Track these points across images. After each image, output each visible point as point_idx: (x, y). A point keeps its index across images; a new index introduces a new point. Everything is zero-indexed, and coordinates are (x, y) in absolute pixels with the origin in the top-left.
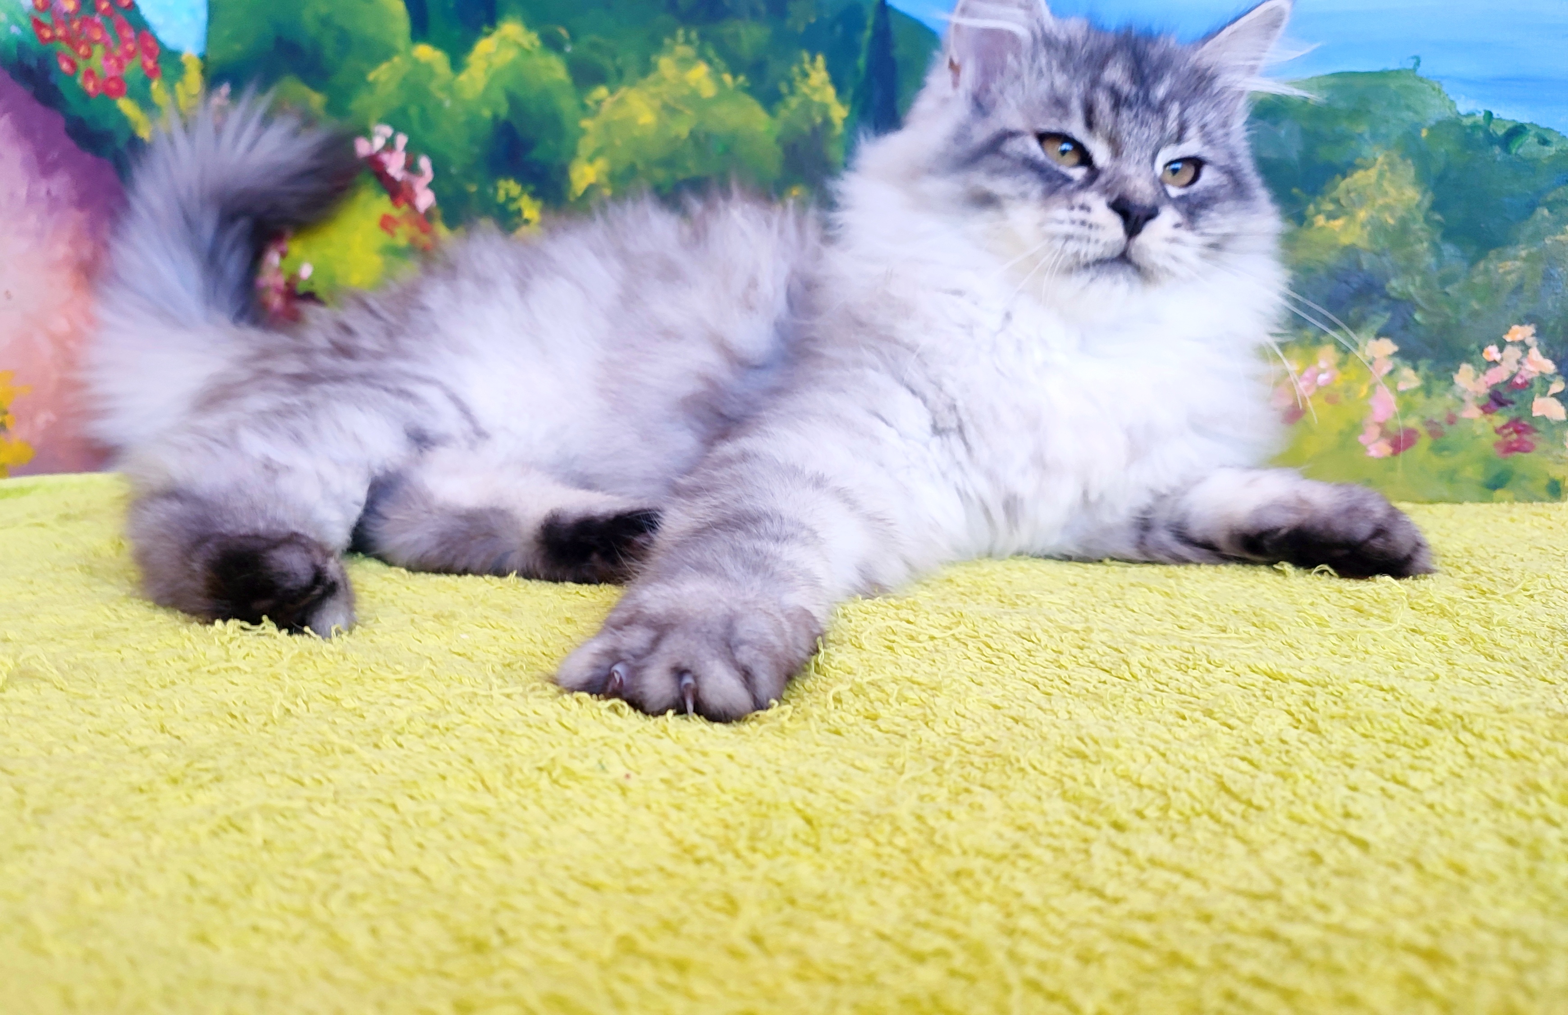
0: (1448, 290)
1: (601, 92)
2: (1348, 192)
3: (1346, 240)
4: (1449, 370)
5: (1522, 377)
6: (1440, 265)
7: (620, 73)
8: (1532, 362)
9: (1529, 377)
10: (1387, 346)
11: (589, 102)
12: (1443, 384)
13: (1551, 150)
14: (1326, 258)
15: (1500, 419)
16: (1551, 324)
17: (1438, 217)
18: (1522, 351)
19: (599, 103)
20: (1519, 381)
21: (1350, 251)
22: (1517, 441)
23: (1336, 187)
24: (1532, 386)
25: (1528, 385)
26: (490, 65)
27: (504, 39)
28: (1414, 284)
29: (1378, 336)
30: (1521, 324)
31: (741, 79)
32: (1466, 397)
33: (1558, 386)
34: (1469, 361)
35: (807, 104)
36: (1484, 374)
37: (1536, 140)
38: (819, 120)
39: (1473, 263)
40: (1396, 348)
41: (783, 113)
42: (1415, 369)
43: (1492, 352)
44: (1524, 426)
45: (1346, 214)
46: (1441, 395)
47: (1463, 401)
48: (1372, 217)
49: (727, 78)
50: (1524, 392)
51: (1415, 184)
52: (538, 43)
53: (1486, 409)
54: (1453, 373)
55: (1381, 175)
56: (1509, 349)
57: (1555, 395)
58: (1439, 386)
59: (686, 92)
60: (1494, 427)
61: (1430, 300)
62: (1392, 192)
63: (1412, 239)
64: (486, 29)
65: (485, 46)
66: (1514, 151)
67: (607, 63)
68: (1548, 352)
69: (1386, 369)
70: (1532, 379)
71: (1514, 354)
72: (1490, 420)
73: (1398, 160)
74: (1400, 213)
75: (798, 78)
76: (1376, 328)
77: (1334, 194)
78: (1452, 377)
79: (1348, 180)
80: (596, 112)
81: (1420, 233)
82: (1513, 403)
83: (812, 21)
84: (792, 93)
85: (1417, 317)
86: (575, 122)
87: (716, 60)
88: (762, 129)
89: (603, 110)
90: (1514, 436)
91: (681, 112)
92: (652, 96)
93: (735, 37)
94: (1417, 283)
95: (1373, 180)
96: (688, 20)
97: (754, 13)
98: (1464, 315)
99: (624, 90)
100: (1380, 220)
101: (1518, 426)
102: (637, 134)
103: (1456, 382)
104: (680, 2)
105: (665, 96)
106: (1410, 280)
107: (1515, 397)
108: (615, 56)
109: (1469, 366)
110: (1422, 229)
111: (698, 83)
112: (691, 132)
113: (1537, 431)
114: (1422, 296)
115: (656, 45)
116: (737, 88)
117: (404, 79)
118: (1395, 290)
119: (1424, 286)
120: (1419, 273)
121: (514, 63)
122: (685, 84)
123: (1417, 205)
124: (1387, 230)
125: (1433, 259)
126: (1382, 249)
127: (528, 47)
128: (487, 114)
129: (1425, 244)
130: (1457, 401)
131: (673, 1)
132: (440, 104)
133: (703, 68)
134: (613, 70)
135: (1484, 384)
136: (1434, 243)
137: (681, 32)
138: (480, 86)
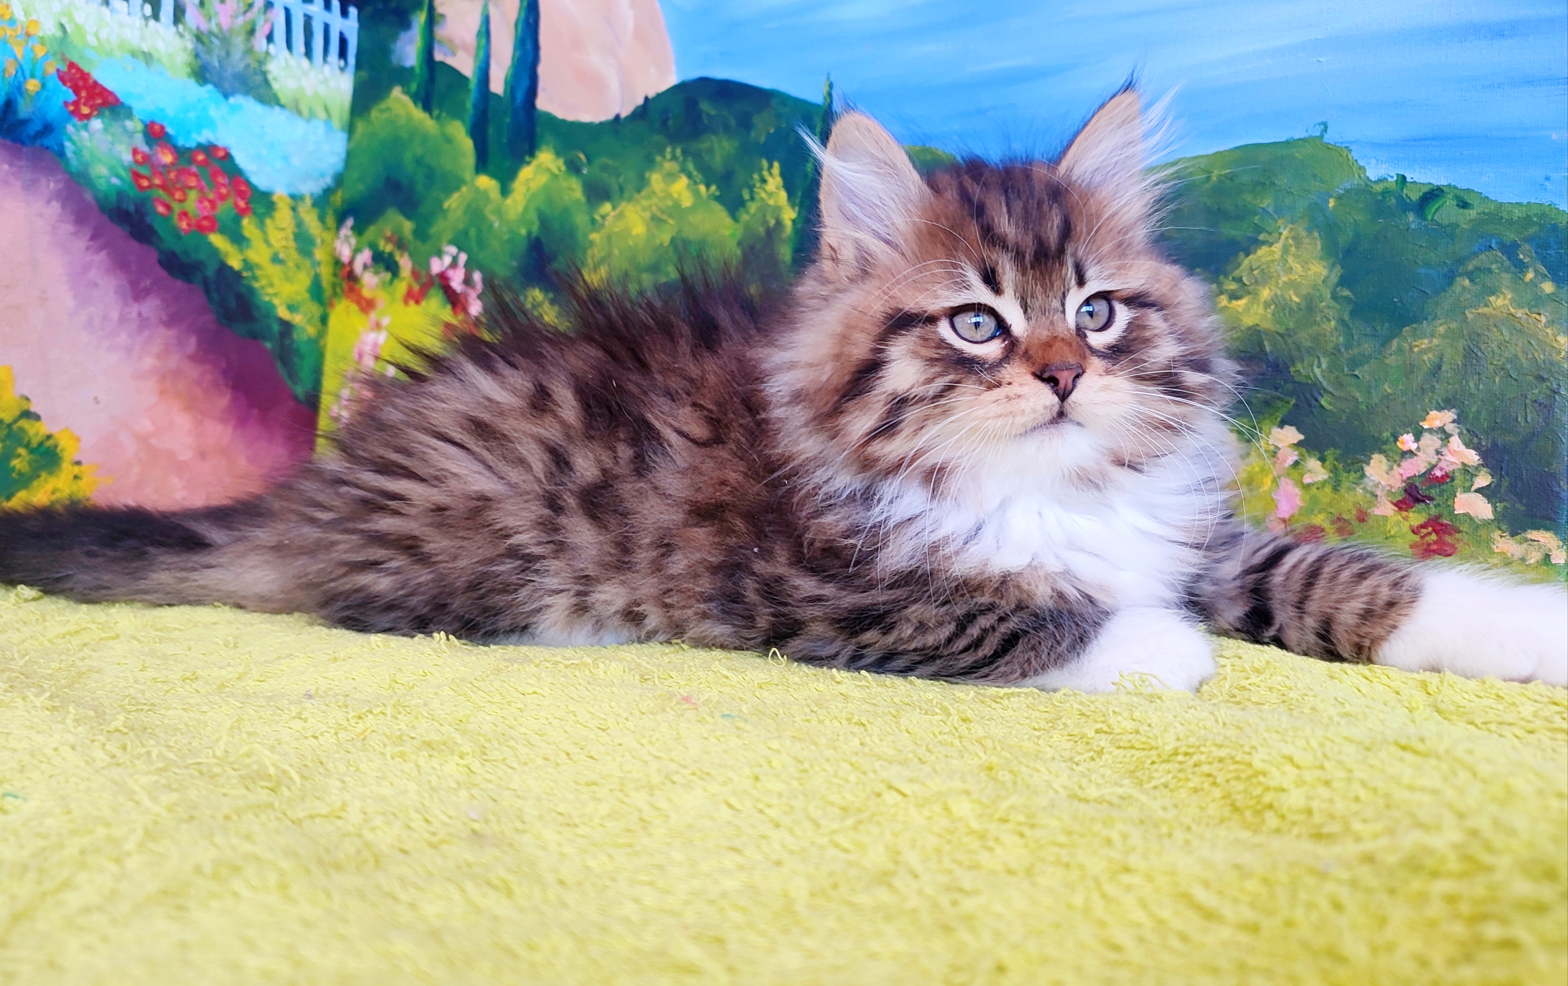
0: (1356, 373)
1: (606, 207)
2: (1252, 270)
3: (1249, 320)
4: (1361, 460)
5: (1441, 468)
6: (1348, 345)
7: (621, 190)
8: (1453, 452)
9: (1449, 468)
10: (1291, 435)
11: (597, 217)
12: (1353, 476)
13: (1471, 214)
15: (1416, 517)
16: (1474, 409)
17: (1346, 293)
18: (1441, 438)
19: (603, 217)
20: (1438, 473)
21: (1253, 332)
22: (1435, 543)
23: (1239, 265)
24: (1453, 479)
25: (1448, 477)
26: (528, 190)
27: (539, 166)
28: (1319, 366)
29: (1283, 423)
30: (1440, 409)
31: (713, 188)
32: (1379, 493)
33: (1483, 480)
34: (1381, 452)
35: (764, 208)
36: (1399, 465)
38: (772, 222)
39: (1385, 341)
40: (1302, 437)
41: (745, 217)
42: (1322, 460)
43: (1407, 441)
44: (1442, 525)
45: (1250, 293)
46: (1351, 489)
47: (1376, 496)
48: (1276, 295)
49: (702, 188)
50: (1443, 487)
51: (1321, 258)
52: (563, 168)
53: (1401, 505)
54: (1364, 464)
55: (1286, 250)
56: (1426, 437)
57: (1479, 490)
58: (1348, 479)
59: (670, 203)
60: (1411, 526)
61: (1340, 384)
62: (1297, 267)
63: (1318, 319)
64: (527, 158)
65: (526, 173)
66: (1429, 217)
67: (612, 182)
68: (1470, 441)
69: (1291, 460)
70: (1453, 471)
71: (1430, 441)
72: (1405, 519)
73: (1304, 234)
74: (1304, 292)
75: (758, 185)
76: (1281, 414)
77: (1237, 273)
78: (1363, 468)
79: (1251, 257)
80: (602, 226)
81: (1326, 311)
82: (1431, 499)
83: (772, 131)
84: (752, 199)
85: (1323, 403)
86: (586, 236)
87: (695, 173)
88: (727, 233)
89: (607, 223)
90: (1434, 537)
91: (665, 222)
92: (644, 209)
93: (711, 151)
94: (1324, 366)
95: (1277, 256)
96: (674, 138)
97: (726, 128)
98: (1375, 399)
99: (623, 204)
100: (1284, 299)
101: (1436, 525)
102: (631, 243)
103: (1367, 474)
104: (670, 123)
105: (654, 208)
106: (1316, 362)
107: (1433, 492)
108: (618, 175)
109: (1382, 457)
110: (1329, 307)
111: (679, 194)
112: (673, 240)
113: (1460, 532)
114: (1329, 382)
115: (650, 162)
116: (709, 197)
117: (469, 206)
118: (1300, 374)
119: (1330, 370)
120: (1325, 354)
121: (546, 188)
122: (669, 196)
123: (1324, 281)
124: (1291, 309)
125: (1341, 339)
126: (1287, 329)
127: (556, 171)
128: (523, 231)
129: (1333, 323)
130: (1368, 496)
131: (664, 122)
132: (491, 226)
133: (684, 181)
134: (616, 187)
135: (1399, 477)
136: (1342, 321)
137: (669, 150)
138: (520, 208)
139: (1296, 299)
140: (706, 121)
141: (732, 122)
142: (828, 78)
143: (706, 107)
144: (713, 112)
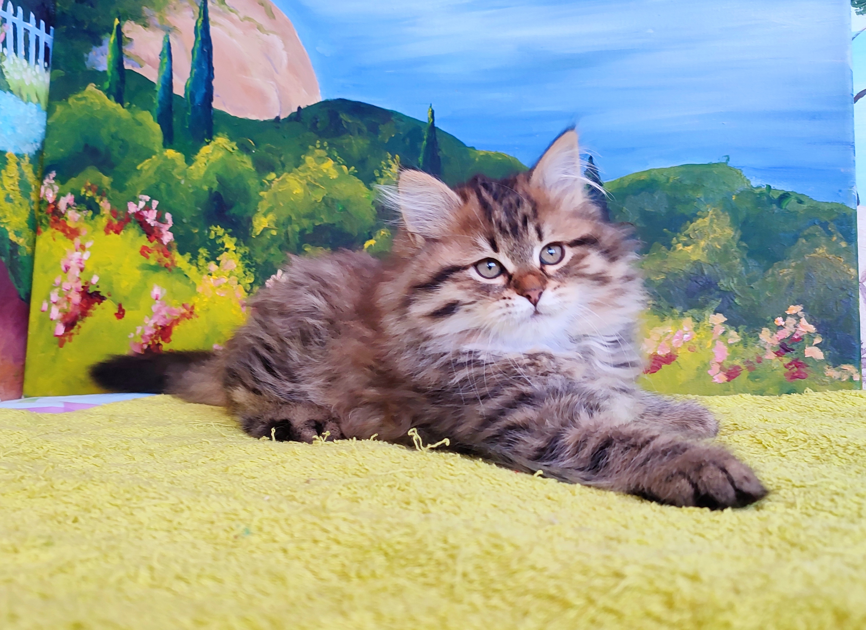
0: (752, 286)
1: (273, 175)
2: (694, 230)
3: (694, 258)
4: (757, 331)
5: (797, 335)
6: (747, 271)
7: (283, 165)
8: (803, 326)
9: (801, 334)
10: (721, 318)
11: (265, 182)
12: (753, 339)
13: (805, 206)
14: (684, 268)
15: (786, 360)
16: (812, 304)
17: (744, 244)
18: (796, 320)
19: (270, 182)
20: (796, 337)
21: (697, 264)
22: (797, 372)
23: (687, 228)
24: (803, 340)
25: (800, 339)
26: (208, 161)
27: (216, 145)
28: (733, 282)
29: (715, 312)
30: (795, 305)
31: (353, 168)
32: (767, 348)
33: (818, 340)
34: (767, 327)
36: (776, 333)
37: (796, 201)
39: (766, 270)
40: (726, 319)
42: (737, 331)
43: (779, 321)
44: (800, 363)
45: (694, 243)
46: (753, 346)
47: (765, 349)
48: (708, 244)
49: (345, 168)
50: (799, 344)
51: (730, 226)
52: (236, 148)
53: (778, 354)
54: (758, 333)
55: (712, 221)
56: (789, 319)
57: (816, 345)
58: (751, 341)
59: (321, 176)
60: (784, 364)
61: (743, 292)
62: (718, 230)
63: (731, 257)
64: (206, 140)
65: (205, 150)
66: (784, 207)
67: (276, 159)
68: (811, 320)
69: (721, 331)
70: (803, 336)
71: (791, 321)
72: (781, 360)
73: (721, 213)
74: (723, 243)
75: (385, 168)
76: (714, 307)
77: (686, 232)
78: (758, 335)
79: (693, 224)
80: (270, 187)
81: (735, 253)
82: (793, 350)
83: (393, 136)
84: (381, 176)
85: (736, 301)
86: (257, 193)
87: (339, 158)
88: (364, 196)
89: (273, 185)
90: (796, 369)
91: (318, 187)
92: (302, 178)
93: (350, 145)
94: (735, 282)
95: (707, 224)
96: (322, 135)
97: (360, 131)
98: (762, 300)
99: (285, 174)
100: (713, 246)
101: (797, 363)
102: (292, 199)
103: (761, 338)
104: (318, 125)
105: (309, 177)
106: (731, 281)
107: (794, 347)
108: (281, 156)
109: (767, 329)
110: (736, 251)
111: (328, 170)
112: (323, 198)
113: (808, 366)
114: (738, 290)
115: (305, 150)
116: (350, 174)
117: (159, 168)
118: (723, 286)
119: (739, 284)
120: (736, 276)
121: (222, 159)
122: (321, 171)
123: (732, 238)
124: (717, 252)
125: (743, 268)
126: (715, 263)
127: (231, 150)
128: (206, 188)
129: (738, 260)
130: (762, 349)
131: (314, 125)
132: (179, 182)
133: (331, 162)
134: (279, 163)
135: (776, 339)
136: (743, 259)
137: (318, 142)
138: (202, 172)
139: (719, 247)
140: (345, 126)
141: (365, 128)
142: (431, 107)
143: (344, 117)
144: (350, 121)
